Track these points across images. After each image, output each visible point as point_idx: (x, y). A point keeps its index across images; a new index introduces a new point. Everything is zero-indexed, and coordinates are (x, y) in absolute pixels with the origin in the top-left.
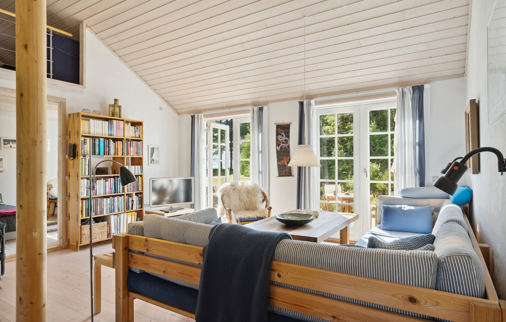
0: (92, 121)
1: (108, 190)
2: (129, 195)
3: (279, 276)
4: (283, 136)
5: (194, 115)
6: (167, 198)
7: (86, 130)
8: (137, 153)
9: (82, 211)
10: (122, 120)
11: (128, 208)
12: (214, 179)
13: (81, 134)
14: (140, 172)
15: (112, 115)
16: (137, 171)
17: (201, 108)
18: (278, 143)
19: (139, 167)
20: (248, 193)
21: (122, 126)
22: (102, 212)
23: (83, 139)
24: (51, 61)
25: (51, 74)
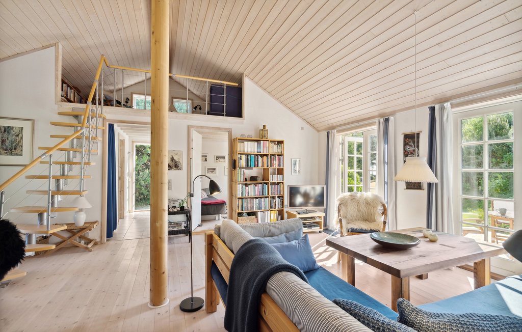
0: (245, 143)
1: (257, 193)
2: (273, 198)
3: (265, 312)
4: (411, 146)
5: (329, 131)
7: (242, 150)
8: (279, 165)
9: (239, 207)
10: (268, 141)
11: (271, 207)
13: (238, 153)
14: (281, 180)
15: (261, 137)
16: (279, 179)
17: (335, 125)
18: (406, 153)
19: (281, 176)
20: (367, 204)
21: (268, 145)
22: (252, 208)
23: (239, 156)
24: (225, 105)
25: (225, 113)
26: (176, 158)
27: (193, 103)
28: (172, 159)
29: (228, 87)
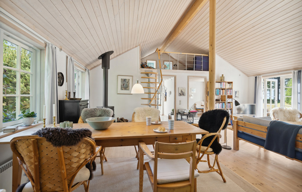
3: (300, 138)
5: (257, 77)
6: (242, 112)
8: (230, 94)
10: (225, 82)
12: (268, 105)
14: (231, 101)
15: (221, 80)
19: (231, 99)
20: (290, 113)
21: (225, 84)
24: (202, 65)
25: (202, 69)
26: (183, 91)
27: (173, 63)
28: (182, 91)
29: (204, 56)
